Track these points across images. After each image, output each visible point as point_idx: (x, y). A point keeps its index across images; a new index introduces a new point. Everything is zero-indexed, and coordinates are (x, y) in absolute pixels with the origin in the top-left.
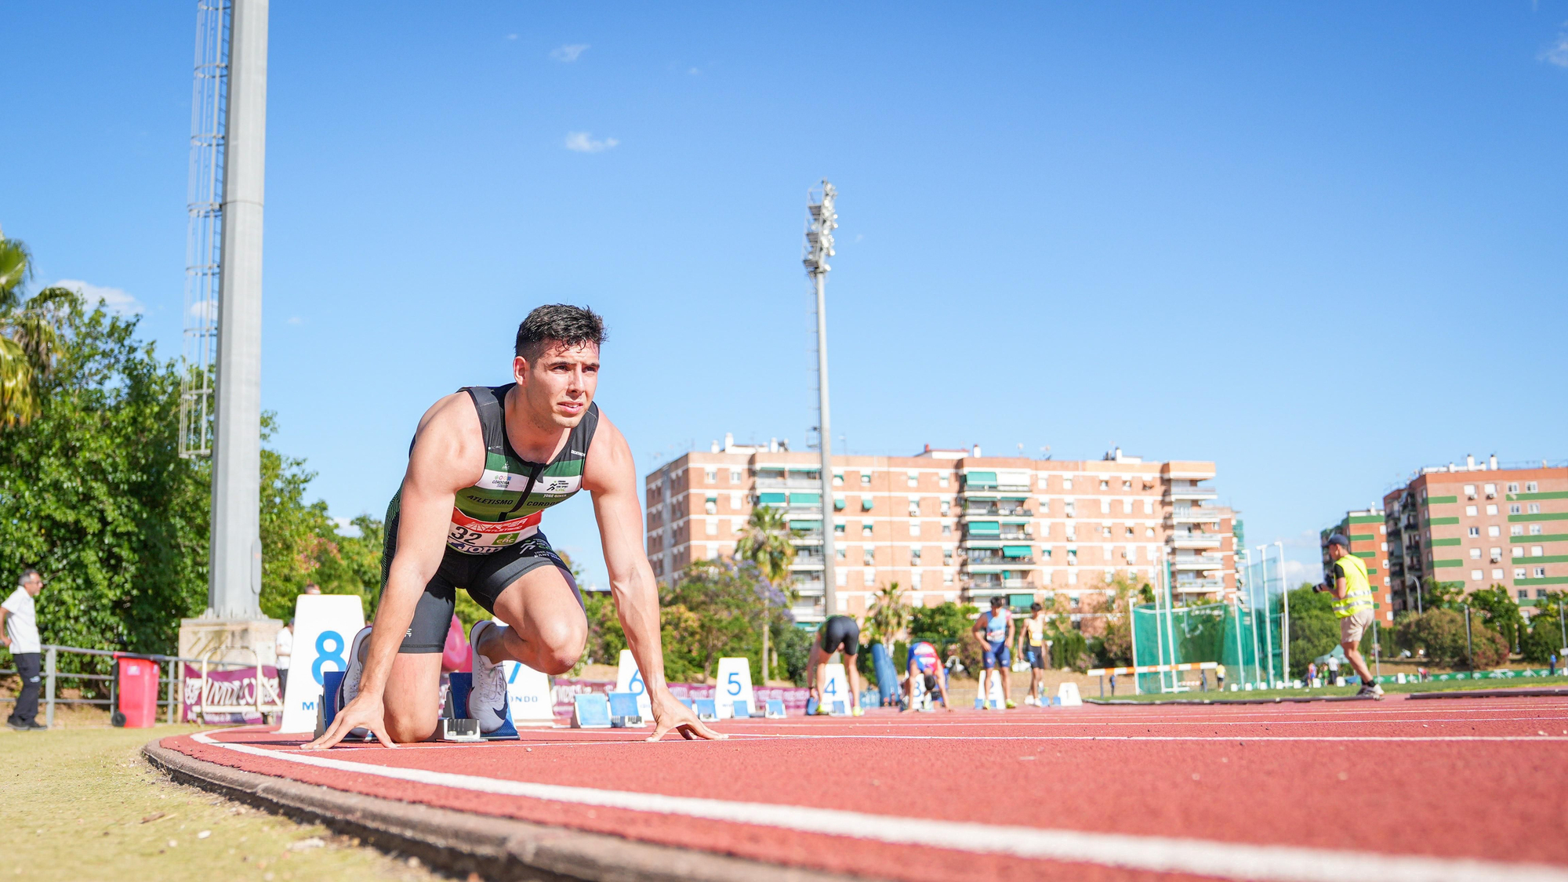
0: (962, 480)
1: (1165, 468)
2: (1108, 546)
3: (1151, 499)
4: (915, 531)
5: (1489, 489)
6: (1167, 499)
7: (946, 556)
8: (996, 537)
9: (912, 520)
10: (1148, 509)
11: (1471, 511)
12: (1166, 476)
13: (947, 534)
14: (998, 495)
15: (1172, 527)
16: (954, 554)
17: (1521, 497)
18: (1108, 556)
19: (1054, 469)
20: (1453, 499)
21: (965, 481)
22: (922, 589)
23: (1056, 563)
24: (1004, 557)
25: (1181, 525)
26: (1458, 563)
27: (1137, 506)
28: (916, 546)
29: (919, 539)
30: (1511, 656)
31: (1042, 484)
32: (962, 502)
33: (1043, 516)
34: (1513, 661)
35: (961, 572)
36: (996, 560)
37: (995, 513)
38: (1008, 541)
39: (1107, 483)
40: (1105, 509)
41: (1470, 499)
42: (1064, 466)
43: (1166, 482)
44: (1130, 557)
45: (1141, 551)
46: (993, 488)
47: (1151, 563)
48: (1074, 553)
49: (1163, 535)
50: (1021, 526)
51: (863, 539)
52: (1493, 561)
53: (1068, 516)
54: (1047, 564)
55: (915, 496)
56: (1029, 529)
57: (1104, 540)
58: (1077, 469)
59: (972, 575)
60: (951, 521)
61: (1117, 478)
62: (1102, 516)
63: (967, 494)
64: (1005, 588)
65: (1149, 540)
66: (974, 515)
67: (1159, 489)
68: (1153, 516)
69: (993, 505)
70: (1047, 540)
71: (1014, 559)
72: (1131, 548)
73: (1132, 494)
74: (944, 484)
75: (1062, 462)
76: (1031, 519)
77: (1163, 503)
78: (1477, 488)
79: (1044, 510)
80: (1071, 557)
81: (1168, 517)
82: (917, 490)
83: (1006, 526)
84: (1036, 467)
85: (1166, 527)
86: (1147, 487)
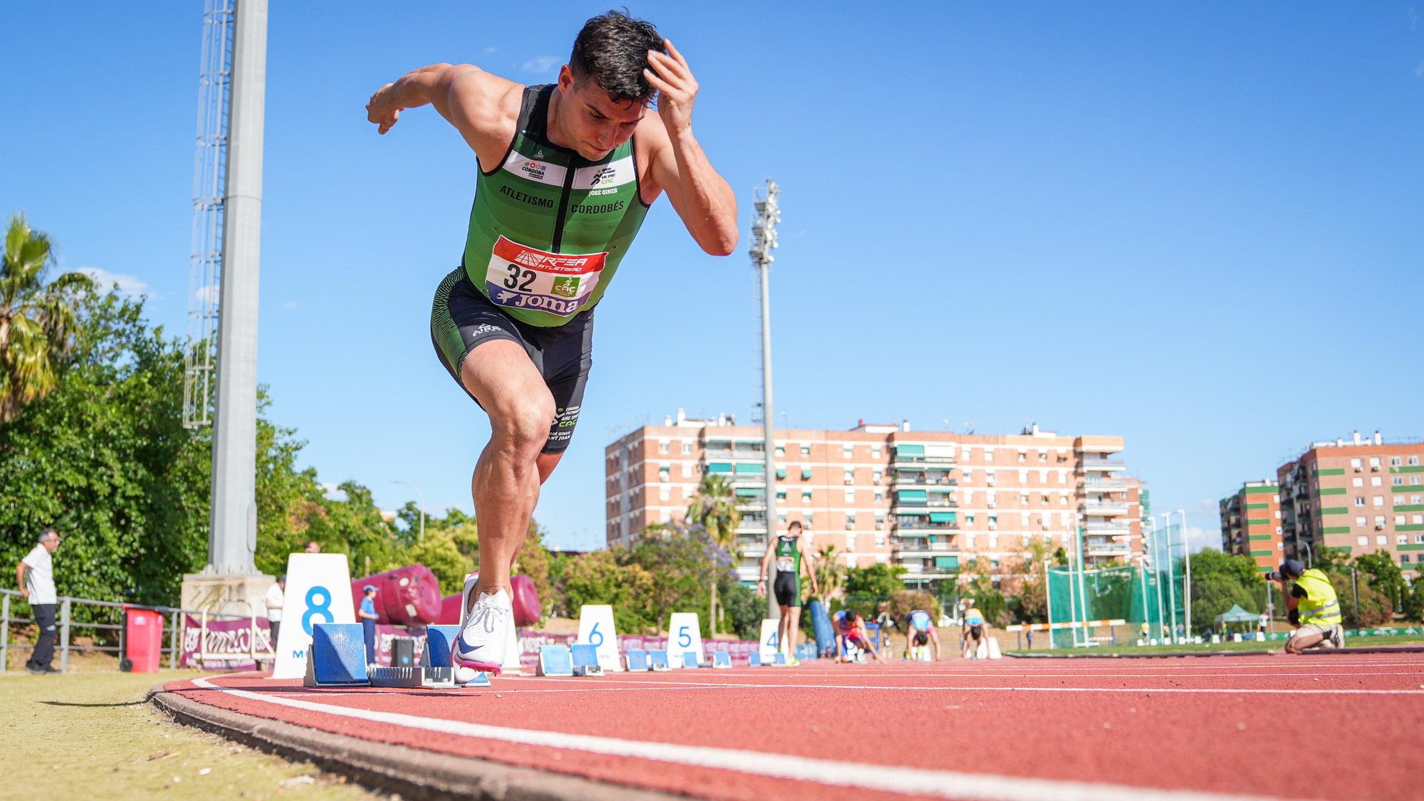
0: (893, 452)
1: (1078, 442)
2: (1026, 513)
3: (1065, 470)
4: (849, 499)
5: (1374, 462)
6: (1080, 470)
7: (878, 521)
8: (924, 505)
9: (847, 489)
10: (1062, 479)
11: (1358, 482)
12: (1079, 449)
13: (879, 501)
14: (926, 466)
15: (1084, 496)
16: (885, 519)
17: (1403, 470)
18: (1025, 522)
19: (977, 442)
20: (1341, 472)
21: (896, 453)
22: (856, 551)
23: (978, 528)
24: (930, 522)
25: (1092, 494)
26: (1346, 530)
27: (1052, 476)
28: (851, 512)
29: (852, 506)
30: (1395, 615)
31: (965, 457)
32: (892, 472)
33: (966, 485)
34: (1396, 620)
35: (892, 536)
36: (924, 525)
37: (922, 482)
38: (934, 508)
39: (1024, 455)
40: (1023, 479)
41: (1357, 471)
42: (986, 440)
43: (1079, 455)
44: (1046, 523)
45: (1056, 518)
46: (921, 459)
47: (1062, 528)
48: (995, 519)
49: (1075, 503)
50: (946, 495)
51: (802, 505)
52: (1377, 529)
53: (989, 485)
54: (970, 529)
55: (849, 467)
56: (953, 497)
57: (1022, 507)
58: (998, 443)
59: (901, 539)
60: (882, 489)
61: (1034, 451)
62: (1020, 485)
63: (897, 465)
64: (931, 551)
65: (1063, 507)
66: (903, 484)
67: (1072, 461)
68: (1067, 485)
69: (921, 475)
70: (970, 507)
71: (940, 524)
72: (1046, 515)
73: (1047, 465)
74: (876, 455)
75: (984, 436)
76: (955, 488)
77: (1076, 474)
78: (1363, 461)
79: (967, 480)
80: (992, 523)
81: (1081, 487)
82: (852, 461)
83: (932, 494)
84: (960, 440)
85: (1079, 495)
86: (1061, 459)
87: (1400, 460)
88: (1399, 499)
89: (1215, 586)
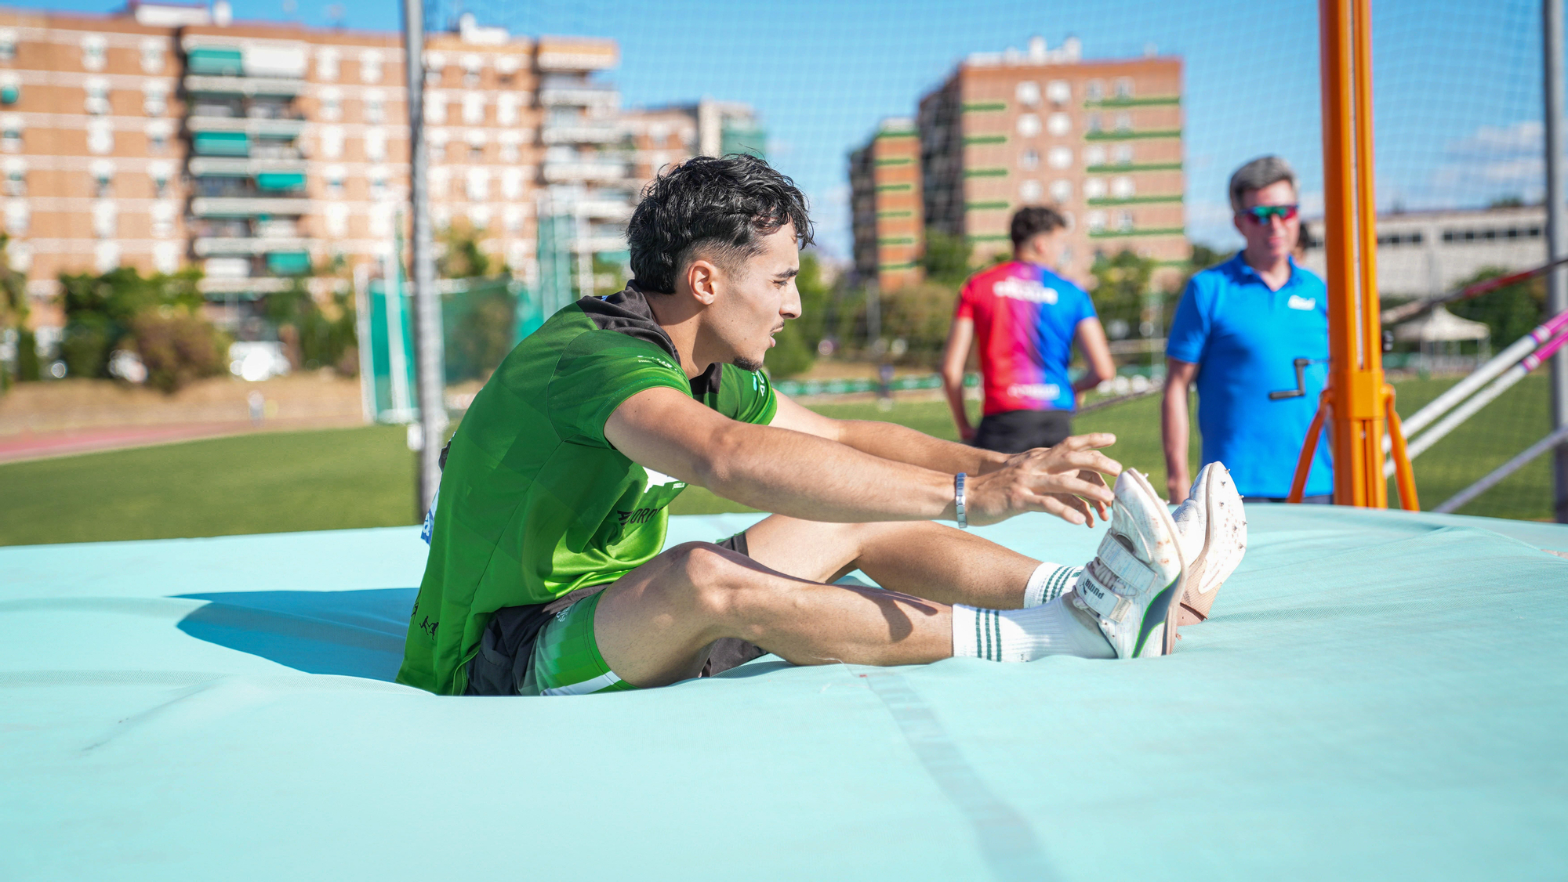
0: (183, 60)
1: (535, 51)
3: (510, 102)
4: (100, 143)
5: (1059, 92)
6: (539, 101)
7: (159, 185)
8: (245, 158)
9: (95, 125)
10: (508, 117)
11: (1028, 126)
12: (538, 64)
13: (159, 149)
14: (247, 86)
15: (546, 145)
16: (172, 182)
17: (1107, 104)
19: (348, 46)
20: (1000, 108)
21: (190, 61)
22: (115, 238)
23: (351, 201)
24: (258, 189)
25: (561, 143)
27: (490, 112)
28: (103, 168)
29: (106, 156)
31: (326, 71)
32: (185, 98)
33: (330, 122)
35: (187, 211)
36: (247, 194)
37: (242, 117)
38: (265, 163)
39: (438, 71)
40: (435, 114)
41: (1027, 107)
42: (366, 41)
43: (539, 74)
44: (477, 191)
45: (494, 184)
46: (241, 74)
47: (507, 201)
49: (530, 156)
50: (289, 139)
54: (337, 202)
55: (97, 85)
56: (303, 145)
59: (204, 219)
60: (163, 127)
61: (457, 64)
63: (196, 83)
64: (263, 241)
65: (508, 166)
66: (205, 120)
67: (525, 82)
68: (516, 127)
69: (239, 104)
70: (335, 163)
71: (278, 193)
72: (477, 179)
73: (480, 90)
74: (152, 64)
76: (307, 128)
77: (532, 107)
78: (1040, 90)
79: (331, 112)
81: (541, 129)
82: (105, 72)
83: (261, 137)
84: (316, 38)
85: (538, 143)
86: (506, 80)
87: (1100, 88)
88: (1096, 154)
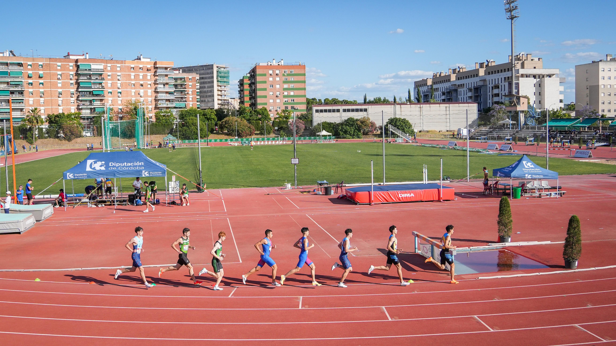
0: (78, 67)
1: (155, 63)
2: (133, 91)
3: (149, 75)
4: (60, 85)
5: (277, 72)
6: (156, 74)
7: (71, 94)
8: (91, 88)
9: (59, 81)
10: (149, 78)
11: (271, 79)
12: (156, 66)
13: (72, 86)
14: (92, 72)
15: (157, 84)
16: (75, 93)
17: (288, 75)
18: (133, 94)
19: (114, 63)
20: (265, 75)
21: (79, 67)
22: (62, 106)
23: (113, 97)
24: (93, 95)
25: (161, 84)
26: (265, 97)
27: (145, 77)
28: (60, 90)
29: (61, 88)
30: (256, 132)
31: (109, 68)
32: (77, 74)
33: (109, 80)
34: (256, 134)
35: (77, 100)
36: (90, 96)
37: (90, 79)
38: (95, 88)
39: (133, 68)
40: (133, 77)
41: (271, 75)
42: (117, 62)
43: (156, 68)
44: (142, 94)
45: (146, 93)
46: (90, 70)
47: (148, 96)
48: (120, 93)
49: (154, 86)
50: (101, 84)
51: (40, 88)
52: (277, 96)
53: (118, 80)
54: (110, 97)
55: (60, 73)
56: (103, 85)
57: (132, 88)
58: (122, 64)
59: (81, 101)
60: (73, 81)
61: (137, 67)
62: (132, 80)
63: (80, 72)
64: (94, 105)
65: (149, 88)
66: (82, 79)
67: (153, 70)
68: (151, 80)
69: (89, 76)
70: (110, 88)
71: (97, 95)
72: (142, 92)
73: (143, 72)
74: (71, 68)
75: (117, 61)
76: (104, 81)
77: (155, 75)
78: (273, 71)
79: (109, 77)
80: (119, 94)
81: (156, 81)
82: (60, 70)
83: (94, 83)
84: (106, 62)
85: (155, 84)
86: (148, 70)
87: (287, 71)
88: (286, 86)
89: (191, 121)
